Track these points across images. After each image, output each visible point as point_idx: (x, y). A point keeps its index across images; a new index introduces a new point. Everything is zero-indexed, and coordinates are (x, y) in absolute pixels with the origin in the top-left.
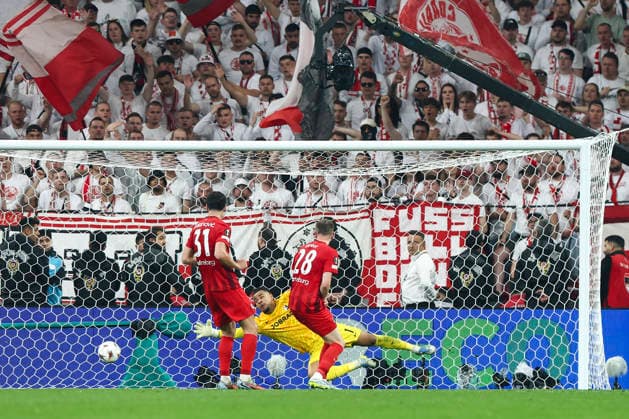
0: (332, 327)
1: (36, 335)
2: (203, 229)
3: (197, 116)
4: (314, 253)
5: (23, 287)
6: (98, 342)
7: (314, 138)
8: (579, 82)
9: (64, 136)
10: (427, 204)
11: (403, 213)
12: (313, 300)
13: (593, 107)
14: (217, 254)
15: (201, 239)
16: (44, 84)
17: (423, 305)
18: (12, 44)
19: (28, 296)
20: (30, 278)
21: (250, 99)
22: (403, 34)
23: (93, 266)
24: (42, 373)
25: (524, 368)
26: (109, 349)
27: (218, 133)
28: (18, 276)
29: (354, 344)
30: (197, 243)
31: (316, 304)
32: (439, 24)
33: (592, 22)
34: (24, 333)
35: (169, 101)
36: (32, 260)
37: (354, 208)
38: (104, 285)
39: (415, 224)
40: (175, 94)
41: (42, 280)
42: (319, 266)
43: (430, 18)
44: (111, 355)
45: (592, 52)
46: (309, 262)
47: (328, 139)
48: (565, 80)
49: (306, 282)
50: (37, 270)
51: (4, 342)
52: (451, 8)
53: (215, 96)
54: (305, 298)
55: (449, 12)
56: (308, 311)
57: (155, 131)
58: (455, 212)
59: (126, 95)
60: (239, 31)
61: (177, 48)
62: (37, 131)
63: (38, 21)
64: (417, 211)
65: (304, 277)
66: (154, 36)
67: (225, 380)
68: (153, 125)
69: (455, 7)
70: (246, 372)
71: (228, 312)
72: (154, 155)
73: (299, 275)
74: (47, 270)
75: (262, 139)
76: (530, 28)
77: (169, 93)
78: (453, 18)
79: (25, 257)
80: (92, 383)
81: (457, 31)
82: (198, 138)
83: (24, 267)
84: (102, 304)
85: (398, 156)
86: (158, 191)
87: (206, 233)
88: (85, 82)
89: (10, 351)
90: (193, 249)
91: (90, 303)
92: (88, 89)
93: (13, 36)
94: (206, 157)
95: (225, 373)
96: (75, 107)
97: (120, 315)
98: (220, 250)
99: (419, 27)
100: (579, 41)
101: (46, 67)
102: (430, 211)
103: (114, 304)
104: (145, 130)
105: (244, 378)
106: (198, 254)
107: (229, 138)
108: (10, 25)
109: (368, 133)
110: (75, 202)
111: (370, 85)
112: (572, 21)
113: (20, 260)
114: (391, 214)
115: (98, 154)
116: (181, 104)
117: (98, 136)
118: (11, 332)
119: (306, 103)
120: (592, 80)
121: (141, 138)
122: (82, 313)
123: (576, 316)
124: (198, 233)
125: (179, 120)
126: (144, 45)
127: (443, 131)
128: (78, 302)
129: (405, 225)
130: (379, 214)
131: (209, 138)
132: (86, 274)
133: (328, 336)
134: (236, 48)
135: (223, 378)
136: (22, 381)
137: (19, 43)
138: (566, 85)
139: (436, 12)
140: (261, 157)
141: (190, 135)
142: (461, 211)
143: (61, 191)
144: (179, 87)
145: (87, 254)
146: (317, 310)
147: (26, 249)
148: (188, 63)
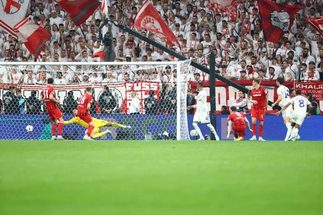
0: (90, 120)
1: (11, 123)
2: (46, 90)
3: (77, 54)
4: (85, 97)
5: (11, 108)
6: (27, 125)
7: (109, 61)
8: (198, 43)
9: (35, 61)
10: (143, 81)
11: (135, 85)
12: (85, 112)
13: (200, 51)
14: (50, 98)
15: (45, 93)
16: (26, 44)
17: (135, 113)
18: (16, 32)
19: (12, 111)
20: (13, 106)
21: (94, 48)
22: (127, 28)
23: (33, 101)
24: (13, 135)
25: (166, 133)
26: (30, 128)
27: (83, 59)
28: (9, 105)
29: (105, 126)
30: (44, 94)
31: (86, 113)
32: (148, 25)
33: (204, 24)
34: (7, 123)
35: (69, 49)
36: (13, 100)
37: (120, 83)
38: (36, 108)
39: (139, 88)
40: (70, 47)
41: (17, 106)
42: (87, 101)
43: (146, 23)
44: (29, 129)
45: (203, 34)
46: (83, 100)
47: (113, 61)
48: (193, 42)
49: (82, 106)
50: (15, 103)
51: (2, 125)
52: (153, 20)
53: (83, 48)
54: (82, 111)
55: (152, 21)
56: (83, 115)
57: (64, 59)
58: (152, 84)
59: (56, 47)
60: (93, 27)
61: (73, 32)
62: (25, 59)
63: (25, 24)
64: (140, 84)
65: (82, 105)
66: (67, 28)
67: (54, 137)
68: (63, 57)
69: (154, 20)
70: (60, 135)
71: (54, 116)
72: (62, 67)
73: (80, 104)
74: (18, 103)
75: (96, 61)
76: (185, 26)
77: (68, 47)
78: (153, 23)
79: (11, 99)
80: (29, 138)
81: (155, 27)
82: (77, 61)
83: (11, 102)
84: (35, 113)
85: (138, 66)
86: (60, 78)
87: (47, 91)
88: (40, 44)
89: (3, 128)
90: (43, 96)
91: (32, 113)
92: (41, 46)
93: (16, 29)
94: (79, 67)
95: (54, 135)
96: (36, 52)
97: (41, 117)
98: (51, 96)
99: (142, 26)
100: (200, 30)
101: (27, 39)
102: (144, 84)
103: (39, 114)
104: (60, 58)
105: (59, 137)
106: (45, 98)
107: (86, 61)
108: (15, 26)
109: (129, 59)
110: (35, 81)
111: (131, 44)
112: (198, 23)
113: (10, 100)
114: (131, 85)
115: (43, 66)
116: (72, 50)
117: (44, 61)
118: (4, 122)
119: (106, 50)
120: (202, 42)
121: (58, 61)
122: (29, 116)
123: (176, 117)
124: (44, 91)
125: (71, 55)
126: (63, 32)
127: (153, 59)
128: (28, 113)
129: (136, 88)
130: (128, 85)
131: (80, 61)
132: (31, 104)
133: (90, 123)
134: (92, 33)
135: (53, 137)
136: (7, 137)
137: (18, 31)
138: (194, 44)
139: (148, 21)
140: (94, 67)
141: (73, 60)
142: (154, 84)
143: (30, 78)
144: (72, 45)
145: (30, 98)
146: (86, 115)
147: (12, 97)
148: (77, 37)
